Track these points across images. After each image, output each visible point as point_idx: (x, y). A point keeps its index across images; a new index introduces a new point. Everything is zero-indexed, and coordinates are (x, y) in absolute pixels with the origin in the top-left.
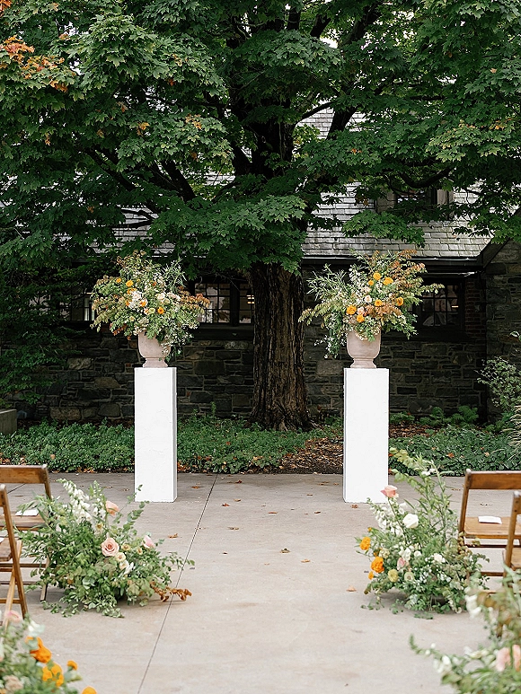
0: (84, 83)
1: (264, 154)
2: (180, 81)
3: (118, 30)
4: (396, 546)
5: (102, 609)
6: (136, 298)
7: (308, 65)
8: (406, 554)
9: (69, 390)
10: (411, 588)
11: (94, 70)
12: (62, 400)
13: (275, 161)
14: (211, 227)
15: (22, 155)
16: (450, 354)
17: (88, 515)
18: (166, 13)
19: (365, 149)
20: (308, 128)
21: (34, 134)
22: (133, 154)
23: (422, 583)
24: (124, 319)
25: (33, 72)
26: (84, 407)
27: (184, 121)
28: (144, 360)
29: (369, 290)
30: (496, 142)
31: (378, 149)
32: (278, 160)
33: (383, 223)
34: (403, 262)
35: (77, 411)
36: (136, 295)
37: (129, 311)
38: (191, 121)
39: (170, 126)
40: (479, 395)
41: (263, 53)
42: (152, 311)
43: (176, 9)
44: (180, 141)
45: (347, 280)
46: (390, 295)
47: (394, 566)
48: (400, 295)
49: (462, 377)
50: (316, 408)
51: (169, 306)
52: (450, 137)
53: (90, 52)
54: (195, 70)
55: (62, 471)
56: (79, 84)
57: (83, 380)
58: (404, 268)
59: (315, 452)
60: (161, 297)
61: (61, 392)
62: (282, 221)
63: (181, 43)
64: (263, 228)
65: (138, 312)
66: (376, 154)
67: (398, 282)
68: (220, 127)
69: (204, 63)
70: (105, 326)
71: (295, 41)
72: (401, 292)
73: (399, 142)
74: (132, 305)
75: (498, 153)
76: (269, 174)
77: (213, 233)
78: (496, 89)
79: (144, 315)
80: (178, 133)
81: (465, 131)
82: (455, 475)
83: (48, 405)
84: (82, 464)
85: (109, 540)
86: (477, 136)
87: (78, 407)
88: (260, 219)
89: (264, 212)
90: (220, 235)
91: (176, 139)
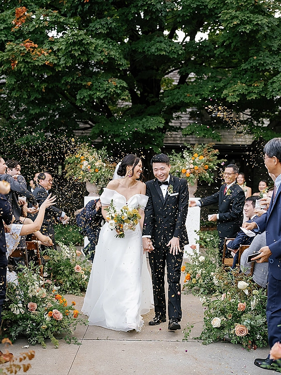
0: (61, 63)
1: (146, 94)
2: (106, 62)
3: (77, 38)
4: (195, 269)
5: (75, 293)
6: (85, 165)
7: (167, 54)
8: (199, 272)
10: (201, 286)
11: (66, 56)
13: (151, 98)
15: (32, 96)
17: (69, 255)
18: (99, 28)
19: (194, 94)
20: (168, 79)
21: (37, 86)
22: (84, 97)
23: (206, 284)
25: (37, 56)
27: (108, 81)
28: (88, 193)
29: (192, 162)
30: (255, 92)
32: (153, 97)
34: (209, 149)
36: (85, 163)
38: (111, 81)
39: (101, 84)
41: (146, 48)
42: (93, 170)
43: (104, 27)
44: (106, 91)
45: (182, 157)
46: (202, 164)
47: (195, 277)
48: (207, 164)
52: (233, 90)
53: (64, 48)
54: (113, 57)
56: (59, 63)
58: (209, 152)
60: (97, 164)
62: (154, 129)
63: (107, 43)
64: (144, 132)
65: (86, 171)
66: (199, 97)
67: (206, 158)
68: (125, 85)
69: (118, 53)
71: (161, 42)
72: (207, 163)
73: (210, 91)
74: (83, 168)
75: (256, 98)
76: (148, 104)
77: (121, 134)
78: (256, 67)
80: (105, 86)
81: (240, 87)
85: (77, 266)
86: (246, 89)
88: (143, 127)
89: (145, 125)
90: (124, 135)
91: (104, 90)
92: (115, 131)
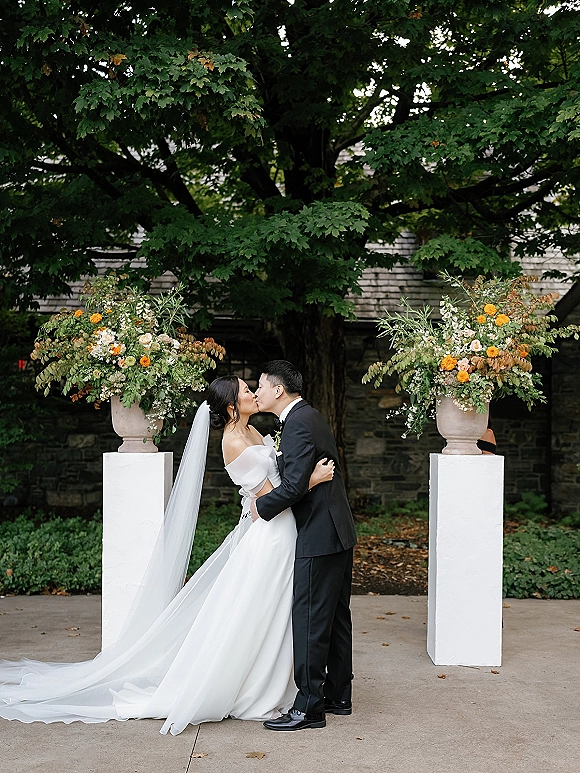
6: (105, 341)
9: (70, 471)
12: (60, 484)
14: (230, 245)
16: (507, 432)
19: (451, 141)
22: (101, 106)
24: (85, 375)
26: (87, 491)
27: (185, 56)
28: (120, 441)
31: (469, 140)
32: (322, 178)
33: (469, 252)
35: (78, 496)
36: (106, 336)
37: (94, 362)
38: (197, 57)
39: (162, 62)
40: (538, 479)
42: (131, 362)
44: (177, 85)
45: (436, 323)
46: (508, 340)
49: (520, 458)
50: (354, 493)
51: (158, 355)
55: (22, 593)
57: (86, 460)
59: (367, 559)
60: (146, 339)
61: (60, 474)
62: (336, 235)
64: (307, 247)
65: (110, 364)
66: (467, 146)
68: (243, 68)
70: (56, 386)
74: (96, 351)
77: (232, 253)
79: (118, 368)
80: (175, 72)
82: (562, 598)
83: (44, 490)
84: (49, 583)
87: (79, 491)
88: (302, 232)
89: (308, 224)
90: (243, 257)
91: (172, 83)
92: (213, 244)
